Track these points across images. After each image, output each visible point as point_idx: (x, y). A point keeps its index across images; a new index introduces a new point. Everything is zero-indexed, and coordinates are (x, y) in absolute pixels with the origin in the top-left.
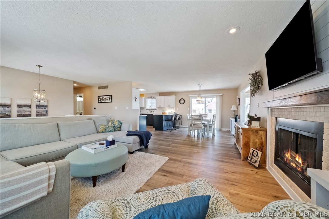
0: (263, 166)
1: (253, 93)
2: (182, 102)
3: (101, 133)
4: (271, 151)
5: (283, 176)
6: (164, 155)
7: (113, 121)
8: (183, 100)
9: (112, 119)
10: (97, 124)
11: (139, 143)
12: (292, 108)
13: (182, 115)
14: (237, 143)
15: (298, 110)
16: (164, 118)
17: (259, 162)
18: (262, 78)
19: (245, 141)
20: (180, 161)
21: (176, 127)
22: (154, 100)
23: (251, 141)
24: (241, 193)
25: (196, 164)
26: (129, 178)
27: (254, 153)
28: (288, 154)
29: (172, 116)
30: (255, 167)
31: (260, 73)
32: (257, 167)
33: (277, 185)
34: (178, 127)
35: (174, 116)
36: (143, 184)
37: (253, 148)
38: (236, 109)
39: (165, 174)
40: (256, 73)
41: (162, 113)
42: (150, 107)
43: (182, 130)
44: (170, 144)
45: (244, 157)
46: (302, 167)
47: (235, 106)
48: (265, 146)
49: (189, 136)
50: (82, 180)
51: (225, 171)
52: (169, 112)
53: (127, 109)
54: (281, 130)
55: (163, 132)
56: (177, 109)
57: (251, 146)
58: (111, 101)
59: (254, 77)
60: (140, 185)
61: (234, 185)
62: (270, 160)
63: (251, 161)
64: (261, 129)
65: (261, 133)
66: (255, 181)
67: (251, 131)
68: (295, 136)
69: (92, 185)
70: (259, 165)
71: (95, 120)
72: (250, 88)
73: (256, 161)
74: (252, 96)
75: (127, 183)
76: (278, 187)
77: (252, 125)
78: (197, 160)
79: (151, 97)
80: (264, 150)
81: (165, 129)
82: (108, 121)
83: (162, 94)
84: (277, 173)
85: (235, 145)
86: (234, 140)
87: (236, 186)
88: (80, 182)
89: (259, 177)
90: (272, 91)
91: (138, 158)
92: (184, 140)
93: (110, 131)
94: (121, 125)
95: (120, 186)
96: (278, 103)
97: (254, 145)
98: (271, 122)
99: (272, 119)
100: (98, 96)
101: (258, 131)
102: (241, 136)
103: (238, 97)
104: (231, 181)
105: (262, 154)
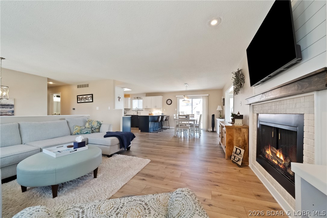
0: (246, 164)
1: (236, 91)
2: (169, 102)
3: (76, 134)
4: (253, 149)
5: (265, 173)
6: (146, 157)
7: (90, 122)
8: (170, 101)
9: (90, 119)
10: (71, 125)
11: (119, 145)
12: (272, 102)
13: (169, 116)
14: (222, 142)
15: (278, 103)
16: (150, 118)
17: (242, 160)
18: (244, 76)
19: (228, 139)
20: (163, 163)
21: (162, 129)
22: (141, 101)
23: (235, 139)
24: (223, 194)
25: (179, 166)
26: (101, 185)
27: (237, 152)
28: (268, 150)
29: (158, 117)
30: (238, 165)
31: (243, 71)
32: (240, 165)
33: (259, 183)
34: (165, 128)
35: (161, 117)
36: (116, 191)
37: (236, 146)
38: (221, 109)
39: (144, 178)
40: (239, 71)
41: (149, 114)
42: (137, 108)
43: (169, 131)
44: (155, 145)
45: (228, 155)
46: (284, 164)
47: (220, 106)
48: (248, 144)
49: (176, 137)
50: (41, 190)
51: (209, 171)
52: (156, 112)
53: (109, 109)
54: (262, 126)
55: (149, 134)
56: (165, 110)
57: (234, 144)
58: (91, 101)
59: (237, 76)
60: (113, 192)
61: (217, 186)
62: (252, 158)
63: (234, 159)
64: (244, 126)
65: (244, 130)
66: (238, 180)
67: (234, 129)
68: (275, 130)
69: (52, 196)
70: (242, 163)
71: (68, 120)
72: (234, 87)
73: (239, 159)
74: (235, 95)
75: (97, 191)
76: (260, 184)
77: (235, 123)
78: (181, 161)
79: (137, 98)
80: (246, 147)
81: (151, 130)
82: (85, 122)
83: (149, 94)
84: (259, 171)
85: (220, 144)
86: (219, 140)
87: (219, 186)
88: (38, 193)
89: (242, 175)
90: (253, 87)
91: (116, 161)
92: (169, 141)
93: (87, 133)
94: (100, 126)
95: (87, 195)
96: (259, 98)
97: (237, 143)
98: (253, 119)
99: (253, 116)
100: (77, 96)
101: (241, 128)
102: (225, 134)
103: (223, 98)
104: (214, 182)
105: (245, 152)
